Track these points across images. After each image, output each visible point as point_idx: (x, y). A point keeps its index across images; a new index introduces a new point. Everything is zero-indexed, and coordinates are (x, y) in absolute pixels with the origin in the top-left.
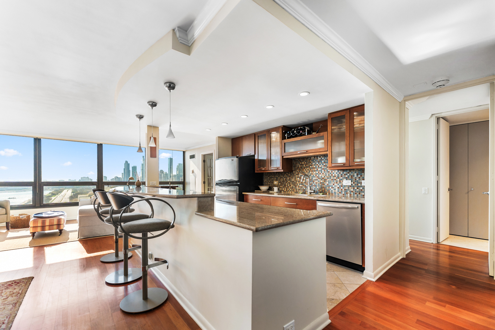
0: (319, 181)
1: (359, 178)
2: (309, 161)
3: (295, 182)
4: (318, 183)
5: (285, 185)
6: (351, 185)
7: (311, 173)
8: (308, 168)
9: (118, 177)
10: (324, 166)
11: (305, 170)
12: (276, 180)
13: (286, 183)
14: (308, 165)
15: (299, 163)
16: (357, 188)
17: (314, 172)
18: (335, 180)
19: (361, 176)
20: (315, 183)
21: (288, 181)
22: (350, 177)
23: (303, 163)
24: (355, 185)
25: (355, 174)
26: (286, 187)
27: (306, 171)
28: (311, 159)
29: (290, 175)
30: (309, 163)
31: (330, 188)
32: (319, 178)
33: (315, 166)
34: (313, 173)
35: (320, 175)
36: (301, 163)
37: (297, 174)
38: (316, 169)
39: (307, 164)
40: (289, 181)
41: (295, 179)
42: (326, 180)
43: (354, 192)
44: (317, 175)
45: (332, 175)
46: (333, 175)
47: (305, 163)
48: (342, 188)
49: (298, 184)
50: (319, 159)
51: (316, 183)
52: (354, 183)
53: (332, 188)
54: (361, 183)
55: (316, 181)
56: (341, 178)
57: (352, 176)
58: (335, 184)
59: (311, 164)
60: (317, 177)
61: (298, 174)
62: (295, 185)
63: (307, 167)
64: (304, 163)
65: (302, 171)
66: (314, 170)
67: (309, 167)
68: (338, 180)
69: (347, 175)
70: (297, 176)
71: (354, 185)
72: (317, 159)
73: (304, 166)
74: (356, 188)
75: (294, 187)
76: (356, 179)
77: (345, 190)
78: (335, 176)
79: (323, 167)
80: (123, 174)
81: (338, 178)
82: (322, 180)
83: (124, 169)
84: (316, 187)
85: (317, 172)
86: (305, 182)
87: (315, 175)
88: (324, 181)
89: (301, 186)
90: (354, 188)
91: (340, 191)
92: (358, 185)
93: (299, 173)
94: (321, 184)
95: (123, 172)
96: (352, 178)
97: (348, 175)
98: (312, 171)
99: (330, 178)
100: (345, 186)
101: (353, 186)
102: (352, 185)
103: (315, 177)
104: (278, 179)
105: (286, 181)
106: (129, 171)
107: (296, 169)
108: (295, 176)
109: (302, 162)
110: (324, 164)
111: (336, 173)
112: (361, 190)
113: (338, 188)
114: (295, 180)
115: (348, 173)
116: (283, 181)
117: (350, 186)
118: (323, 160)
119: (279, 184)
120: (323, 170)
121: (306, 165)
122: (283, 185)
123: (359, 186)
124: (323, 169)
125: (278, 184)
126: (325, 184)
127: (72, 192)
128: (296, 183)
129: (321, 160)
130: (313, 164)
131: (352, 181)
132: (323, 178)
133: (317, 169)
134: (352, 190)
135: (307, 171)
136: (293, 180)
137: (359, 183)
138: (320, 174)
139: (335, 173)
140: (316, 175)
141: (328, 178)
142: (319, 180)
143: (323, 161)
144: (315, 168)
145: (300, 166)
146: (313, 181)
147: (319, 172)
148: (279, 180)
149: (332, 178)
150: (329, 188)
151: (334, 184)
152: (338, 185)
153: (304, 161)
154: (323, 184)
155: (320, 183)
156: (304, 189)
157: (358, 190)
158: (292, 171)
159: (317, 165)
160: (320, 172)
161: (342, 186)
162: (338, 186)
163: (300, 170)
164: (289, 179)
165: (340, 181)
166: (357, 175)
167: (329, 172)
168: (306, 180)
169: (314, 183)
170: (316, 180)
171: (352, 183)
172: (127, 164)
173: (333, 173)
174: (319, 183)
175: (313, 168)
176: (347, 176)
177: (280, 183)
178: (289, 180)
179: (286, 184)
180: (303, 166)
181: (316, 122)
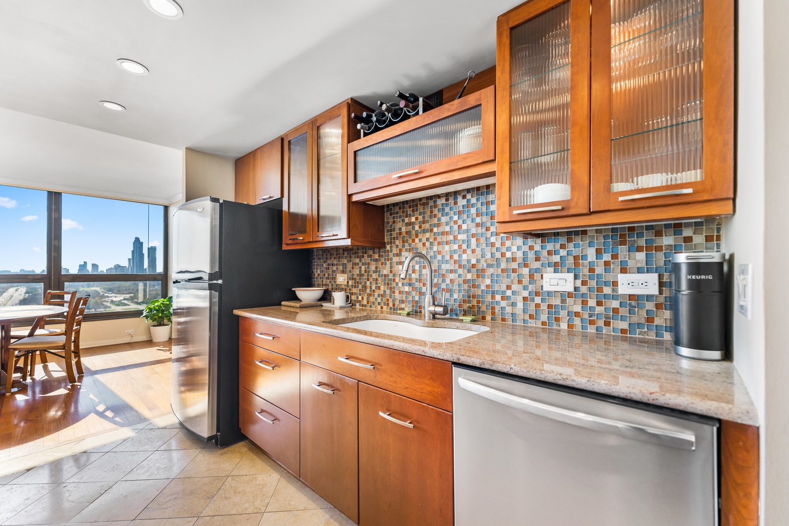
0: (460, 276)
1: (607, 264)
2: (431, 212)
3: (391, 276)
4: (456, 283)
5: (365, 287)
6: (572, 290)
7: (435, 248)
8: (428, 235)
9: (122, 265)
10: (478, 225)
11: (420, 240)
12: (343, 272)
13: (368, 280)
14: (426, 226)
15: (403, 221)
16: (599, 303)
17: (447, 247)
18: (514, 271)
19: (615, 257)
20: (448, 281)
21: (371, 276)
22: (571, 260)
23: (413, 219)
24: (590, 289)
25: (591, 253)
26: (368, 291)
27: (420, 245)
28: (435, 206)
29: (376, 256)
30: (431, 217)
31: (498, 298)
32: (460, 267)
33: (447, 229)
34: (444, 248)
35: (465, 257)
36: (407, 220)
37: (397, 255)
38: (451, 238)
39: (424, 222)
40: (374, 276)
41: (391, 267)
42: (483, 270)
43: (586, 316)
44: (456, 257)
45: (503, 255)
46: (509, 255)
47: (420, 218)
48: (538, 300)
49: (400, 285)
50: (461, 202)
51: (451, 281)
52: (584, 283)
53: (503, 298)
54: (615, 284)
55: (452, 276)
56: (537, 265)
57: (576, 258)
58: (515, 287)
59: (435, 221)
60: (455, 262)
61: (399, 255)
62: (391, 288)
63: (424, 231)
64: (417, 219)
65: (410, 245)
66: (444, 238)
67: (431, 231)
68: (525, 271)
69: (556, 252)
70: (396, 259)
71: (584, 289)
72: (456, 203)
73: (417, 228)
74: (592, 303)
75: (388, 292)
76: (592, 270)
77: (550, 306)
78: (514, 259)
79: (474, 231)
80: (129, 259)
81: (526, 265)
82: (469, 271)
83: (133, 252)
84: (451, 296)
85: (456, 247)
87: (447, 258)
88: (478, 276)
89: (407, 289)
90: (584, 303)
91: (532, 308)
92: (600, 290)
93: (400, 250)
94: (466, 286)
95: (131, 257)
96: (576, 264)
97: (563, 253)
98: (439, 243)
99: (498, 265)
100: (549, 293)
101: (583, 295)
102: (576, 289)
103: (447, 262)
104: (348, 270)
105: (368, 275)
106: (142, 255)
107: (394, 238)
108: (391, 259)
109: (410, 216)
110: (478, 220)
111: (519, 248)
112: (615, 311)
113: (525, 299)
114: (391, 272)
115: (563, 247)
116: (361, 275)
117: (570, 295)
118: (473, 206)
119: (350, 283)
120: (473, 241)
121: (423, 226)
122: (360, 286)
123: (606, 296)
124: (473, 236)
125: (348, 282)
126: (478, 286)
127: (27, 292)
128: (394, 280)
129: (468, 206)
130: (444, 219)
131: (576, 277)
132: (474, 266)
133: (455, 238)
134: (578, 308)
135: (424, 244)
136: (385, 272)
137: (606, 284)
138: (465, 252)
139: (514, 249)
140: (451, 257)
141: (489, 266)
142: (460, 271)
143: (473, 211)
144: (447, 233)
145: (404, 229)
146: (443, 276)
147: (460, 247)
148: (350, 272)
149: (503, 265)
150: (493, 297)
151: (509, 287)
152: (525, 288)
153: (417, 214)
154: (474, 286)
155: (465, 281)
156: (417, 298)
157: (599, 309)
158: (382, 245)
159: (455, 222)
160: (464, 246)
161: (537, 294)
162: (526, 294)
163: (403, 242)
164: (376, 268)
165: (531, 276)
166: (599, 252)
167: (493, 245)
168: (420, 271)
169: (444, 281)
170: (452, 271)
171: (579, 283)
172: (138, 243)
173: (508, 249)
174: (461, 282)
175: (443, 233)
176: (556, 259)
177: (353, 279)
178: (375, 272)
179: (368, 283)
180: (414, 228)
181: (454, 82)
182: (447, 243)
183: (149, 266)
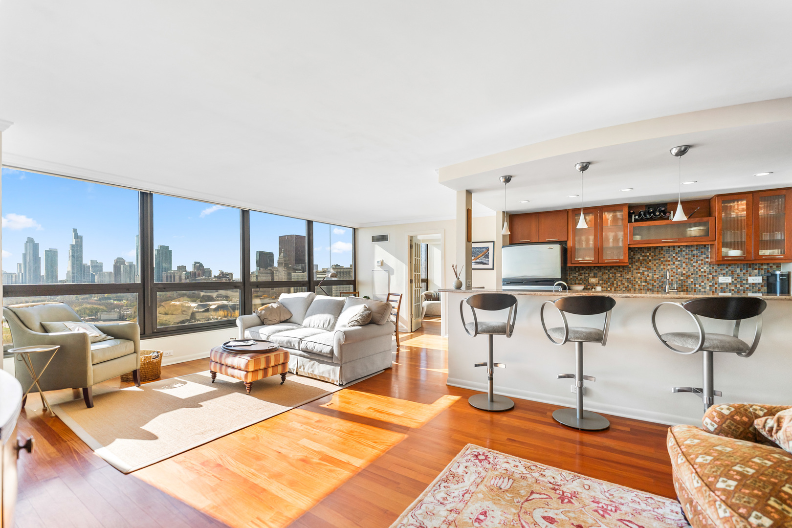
0: (677, 278)
1: (744, 273)
2: (660, 252)
3: (632, 279)
5: (613, 284)
6: (731, 282)
7: (662, 267)
8: (657, 261)
10: (687, 258)
11: (652, 263)
12: (594, 277)
13: (615, 280)
14: (656, 257)
15: (641, 254)
16: (741, 286)
17: (669, 267)
18: (705, 276)
19: (747, 271)
21: (617, 278)
22: (730, 272)
23: (648, 254)
24: (738, 282)
25: (738, 270)
26: (615, 285)
28: (662, 250)
30: (659, 254)
31: (697, 286)
32: (677, 274)
33: (669, 259)
35: (679, 270)
36: (643, 254)
37: (637, 269)
38: (672, 263)
39: (655, 256)
40: (620, 278)
41: (632, 275)
42: (689, 276)
43: (736, 290)
45: (700, 270)
46: (702, 270)
47: (652, 254)
48: (716, 286)
49: (639, 282)
50: (678, 250)
51: (672, 280)
52: (735, 280)
53: (700, 286)
54: (747, 280)
56: (715, 274)
57: (732, 272)
58: (706, 281)
59: (662, 256)
60: (674, 272)
62: (632, 284)
63: (655, 260)
64: (650, 254)
65: (645, 265)
66: (668, 263)
67: (660, 260)
68: (711, 276)
69: (724, 270)
71: (735, 282)
73: (650, 258)
74: (738, 286)
76: (738, 275)
77: (721, 288)
78: (705, 272)
79: (684, 260)
80: (20, 265)
81: (711, 274)
82: (682, 276)
83: (25, 256)
86: (651, 279)
88: (687, 278)
89: (644, 284)
90: (736, 286)
91: (713, 288)
92: (742, 282)
93: (639, 267)
94: (680, 282)
95: (21, 262)
96: (733, 274)
97: (727, 270)
98: (664, 265)
99: (697, 274)
100: (721, 284)
101: (735, 284)
102: (732, 282)
104: (598, 276)
105: (615, 278)
106: (36, 259)
107: (634, 262)
108: (632, 271)
109: (646, 253)
110: (686, 257)
111: (707, 268)
112: (747, 288)
113: (710, 286)
114: (632, 277)
115: (727, 268)
116: (609, 278)
117: (730, 284)
118: (684, 251)
119: (601, 282)
122: (609, 284)
123: (744, 284)
124: (684, 262)
125: (599, 282)
126: (687, 282)
128: (635, 280)
129: (681, 251)
130: (667, 255)
131: (732, 278)
132: (684, 274)
133: (674, 263)
134: (733, 288)
137: (744, 280)
138: (679, 269)
139: (705, 268)
141: (692, 274)
142: (677, 276)
143: (684, 253)
144: (669, 261)
145: (641, 258)
147: (677, 267)
148: (600, 277)
149: (700, 273)
150: (695, 286)
151: (702, 282)
152: (710, 282)
153: (650, 252)
154: (685, 282)
155: (679, 280)
157: (741, 288)
159: (674, 257)
160: (679, 267)
161: (716, 284)
162: (711, 284)
163: (641, 263)
164: (621, 275)
165: (713, 278)
166: (741, 270)
167: (694, 266)
170: (672, 276)
171: (733, 280)
173: (702, 268)
174: (677, 280)
175: (667, 261)
176: (724, 272)
177: (603, 280)
178: (621, 277)
179: (615, 282)
180: (648, 258)
181: (674, 201)
182: (669, 265)
183: (47, 272)
